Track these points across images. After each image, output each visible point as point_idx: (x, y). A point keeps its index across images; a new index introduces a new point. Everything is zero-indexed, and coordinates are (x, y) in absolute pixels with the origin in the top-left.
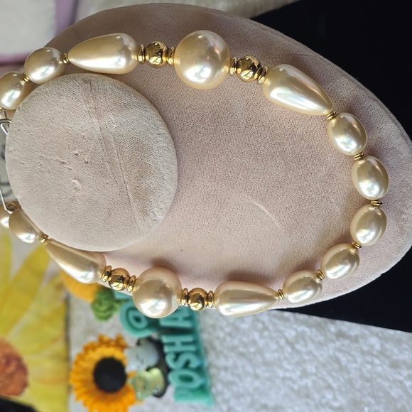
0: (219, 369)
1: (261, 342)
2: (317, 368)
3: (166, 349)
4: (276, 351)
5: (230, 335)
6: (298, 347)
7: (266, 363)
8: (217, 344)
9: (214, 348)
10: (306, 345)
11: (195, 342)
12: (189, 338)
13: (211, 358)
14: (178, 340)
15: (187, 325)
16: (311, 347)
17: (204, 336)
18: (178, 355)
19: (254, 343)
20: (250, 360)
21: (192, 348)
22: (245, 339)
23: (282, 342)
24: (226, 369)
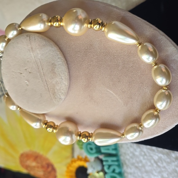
0: (128, 173)
1: (144, 161)
2: (168, 175)
3: (104, 163)
4: (150, 166)
5: (131, 157)
6: (159, 164)
7: (147, 172)
8: (127, 162)
9: (126, 164)
10: (162, 163)
11: (118, 161)
12: (115, 159)
13: (125, 168)
14: (110, 159)
15: (114, 152)
16: (165, 164)
17: (122, 158)
18: (109, 166)
19: (141, 162)
20: (140, 170)
21: (116, 163)
22: (137, 160)
23: (153, 161)
24: (131, 174)
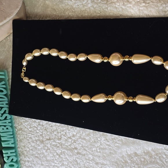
0: (25, 161)
1: (46, 154)
2: (68, 163)
3: (4, 155)
4: (52, 157)
5: (32, 150)
6: (61, 156)
9: (24, 154)
10: (65, 156)
18: (8, 157)
21: (14, 154)
22: (39, 152)
23: (55, 154)
24: (28, 161)
